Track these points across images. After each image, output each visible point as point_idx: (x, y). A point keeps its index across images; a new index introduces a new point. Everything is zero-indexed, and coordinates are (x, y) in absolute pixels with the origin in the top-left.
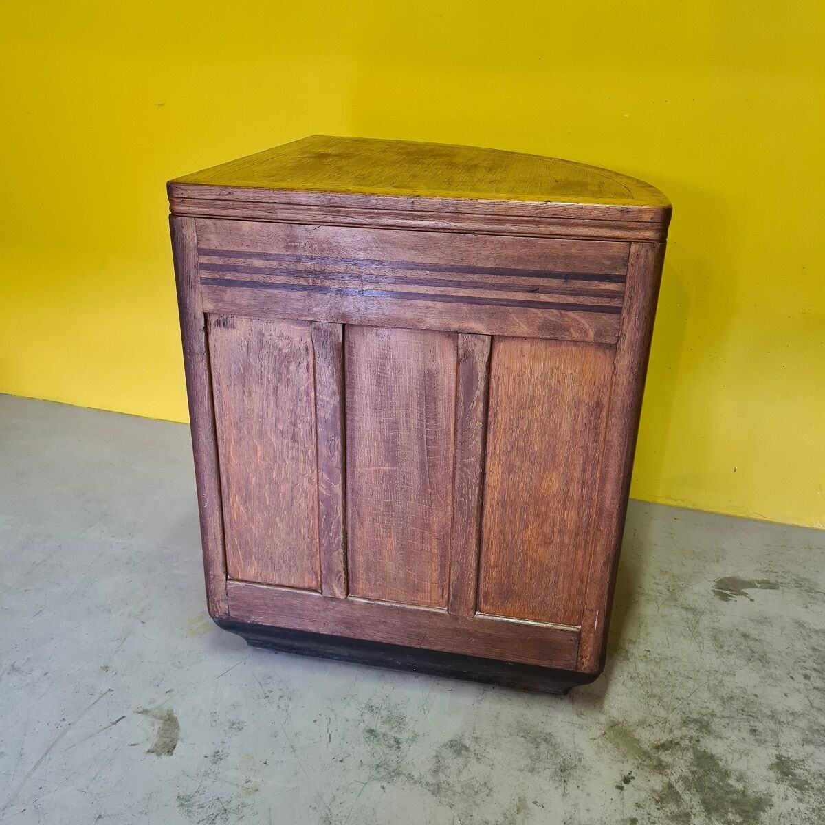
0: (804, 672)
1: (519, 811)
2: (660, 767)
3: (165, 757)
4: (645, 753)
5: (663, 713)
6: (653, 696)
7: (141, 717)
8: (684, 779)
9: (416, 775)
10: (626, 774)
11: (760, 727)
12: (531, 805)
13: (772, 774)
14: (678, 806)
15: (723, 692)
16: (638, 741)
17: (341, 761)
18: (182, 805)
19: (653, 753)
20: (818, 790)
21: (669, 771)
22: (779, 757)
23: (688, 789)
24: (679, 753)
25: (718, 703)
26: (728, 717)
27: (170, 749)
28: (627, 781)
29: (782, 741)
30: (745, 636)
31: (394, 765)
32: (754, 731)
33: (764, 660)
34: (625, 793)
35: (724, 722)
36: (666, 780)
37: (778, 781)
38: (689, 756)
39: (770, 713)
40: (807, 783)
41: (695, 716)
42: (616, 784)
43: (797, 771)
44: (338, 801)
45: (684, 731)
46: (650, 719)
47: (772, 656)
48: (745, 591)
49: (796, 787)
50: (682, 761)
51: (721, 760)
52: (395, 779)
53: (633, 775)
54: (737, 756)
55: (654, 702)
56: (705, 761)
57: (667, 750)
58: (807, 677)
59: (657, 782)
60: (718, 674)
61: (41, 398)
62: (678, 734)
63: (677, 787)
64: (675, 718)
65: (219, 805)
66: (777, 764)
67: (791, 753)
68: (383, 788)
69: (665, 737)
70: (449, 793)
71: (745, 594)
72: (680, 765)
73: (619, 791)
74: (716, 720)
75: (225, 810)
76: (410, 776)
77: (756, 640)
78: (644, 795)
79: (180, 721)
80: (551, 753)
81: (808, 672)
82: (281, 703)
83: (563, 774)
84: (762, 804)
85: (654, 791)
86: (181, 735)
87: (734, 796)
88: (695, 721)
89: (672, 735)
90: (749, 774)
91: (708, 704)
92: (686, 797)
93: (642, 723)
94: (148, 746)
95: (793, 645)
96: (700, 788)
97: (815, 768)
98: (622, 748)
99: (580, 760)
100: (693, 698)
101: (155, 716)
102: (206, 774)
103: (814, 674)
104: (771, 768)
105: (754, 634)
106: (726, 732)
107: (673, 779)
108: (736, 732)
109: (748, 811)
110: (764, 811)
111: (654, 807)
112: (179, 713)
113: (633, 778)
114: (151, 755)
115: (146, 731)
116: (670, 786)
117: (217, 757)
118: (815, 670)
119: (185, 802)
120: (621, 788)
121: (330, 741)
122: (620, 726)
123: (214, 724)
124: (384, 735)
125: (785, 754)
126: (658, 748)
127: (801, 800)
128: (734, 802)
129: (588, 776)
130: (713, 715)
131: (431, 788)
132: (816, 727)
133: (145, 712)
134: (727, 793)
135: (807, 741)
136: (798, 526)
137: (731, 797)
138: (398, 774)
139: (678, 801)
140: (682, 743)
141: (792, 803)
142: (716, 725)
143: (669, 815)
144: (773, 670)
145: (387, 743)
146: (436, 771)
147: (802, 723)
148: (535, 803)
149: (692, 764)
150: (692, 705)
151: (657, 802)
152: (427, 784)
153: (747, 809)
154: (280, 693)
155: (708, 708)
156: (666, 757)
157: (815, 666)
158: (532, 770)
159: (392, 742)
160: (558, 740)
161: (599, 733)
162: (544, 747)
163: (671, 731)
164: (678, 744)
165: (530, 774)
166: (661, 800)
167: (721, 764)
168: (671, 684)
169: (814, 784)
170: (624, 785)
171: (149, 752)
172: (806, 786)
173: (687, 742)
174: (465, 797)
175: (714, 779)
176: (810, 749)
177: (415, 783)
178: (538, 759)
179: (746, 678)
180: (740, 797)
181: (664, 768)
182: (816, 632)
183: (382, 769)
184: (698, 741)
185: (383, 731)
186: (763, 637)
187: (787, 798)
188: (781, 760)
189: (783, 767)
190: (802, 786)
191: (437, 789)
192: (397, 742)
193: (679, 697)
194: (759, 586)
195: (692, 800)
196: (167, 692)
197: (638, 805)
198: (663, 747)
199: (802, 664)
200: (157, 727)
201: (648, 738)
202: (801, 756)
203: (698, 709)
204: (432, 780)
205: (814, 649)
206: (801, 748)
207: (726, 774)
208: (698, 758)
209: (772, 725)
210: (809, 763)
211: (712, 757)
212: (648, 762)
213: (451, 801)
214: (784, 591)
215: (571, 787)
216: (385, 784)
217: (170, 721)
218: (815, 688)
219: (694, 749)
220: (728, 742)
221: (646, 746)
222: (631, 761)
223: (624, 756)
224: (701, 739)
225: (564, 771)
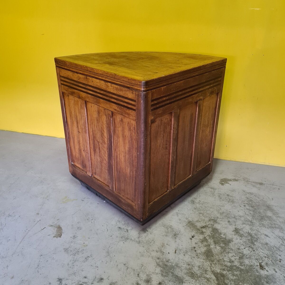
0: (244, 205)
1: (162, 246)
2: (202, 233)
3: (59, 238)
4: (198, 229)
5: (204, 218)
6: (201, 213)
7: (51, 227)
8: (209, 236)
9: (133, 239)
10: (193, 235)
11: (231, 220)
12: (166, 245)
13: (233, 233)
14: (207, 243)
15: (221, 211)
16: (196, 226)
17: (111, 236)
18: (65, 251)
19: (201, 229)
20: (246, 236)
21: (205, 234)
22: (236, 228)
23: (210, 238)
24: (208, 229)
25: (219, 214)
26: (222, 218)
27: (60, 236)
28: (193, 237)
29: (237, 224)
30: (228, 195)
31: (127, 237)
32: (229, 222)
33: (233, 202)
34: (192, 240)
35: (221, 219)
36: (204, 236)
37: (235, 235)
38: (211, 229)
39: (234, 216)
40: (243, 235)
41: (213, 218)
42: (190, 238)
43: (240, 232)
44: (111, 247)
45: (209, 223)
46: (200, 220)
47: (235, 201)
48: (228, 182)
49: (240, 236)
50: (209, 231)
51: (219, 230)
52: (127, 240)
53: (195, 235)
54: (224, 229)
55: (201, 215)
56: (215, 230)
57: (204, 228)
58: (245, 206)
59: (201, 237)
60: (220, 206)
61: (6, 130)
62: (208, 223)
63: (207, 238)
64: (207, 219)
65: (76, 250)
66: (235, 230)
67: (239, 227)
68: (124, 243)
69: (204, 225)
70: (143, 243)
71: (228, 183)
72: (208, 232)
73: (191, 240)
74: (218, 219)
75: (78, 251)
76: (131, 239)
77: (231, 196)
78: (197, 240)
79: (63, 228)
80: (172, 231)
81: (245, 205)
82: (92, 221)
83: (175, 236)
84: (230, 241)
85: (200, 239)
86: (63, 231)
87: (223, 239)
88: (213, 220)
89: (206, 224)
90: (227, 233)
91: (216, 215)
92: (209, 240)
93: (198, 221)
94: (53, 235)
95: (241, 197)
96: (213, 238)
97: (245, 231)
98: (192, 228)
99: (180, 232)
100: (212, 213)
101: (54, 227)
102: (72, 242)
103: (247, 205)
104: (233, 231)
105: (231, 195)
106: (221, 222)
107: (206, 236)
108: (224, 222)
109: (226, 243)
110: (231, 243)
111: (200, 243)
112: (62, 225)
113: (195, 236)
114: (54, 238)
115: (53, 231)
116: (205, 238)
117: (74, 237)
118: (247, 204)
119: (66, 250)
120: (191, 239)
121: (107, 231)
122: (191, 222)
123: (73, 228)
124: (123, 229)
125: (237, 227)
126: (202, 228)
127: (241, 240)
128: (222, 241)
129: (182, 236)
130: (218, 218)
131: (138, 242)
132: (246, 220)
133: (52, 226)
134: (221, 239)
135: (243, 224)
136: (245, 162)
137: (222, 239)
138: (128, 239)
139: (207, 242)
140: (209, 226)
141: (238, 240)
142: (218, 220)
143: (204, 245)
144: (235, 204)
145: (124, 231)
146: (139, 237)
147: (243, 219)
148: (167, 244)
149: (211, 231)
150: (212, 215)
151: (201, 242)
152: (136, 241)
153: (226, 242)
154: (92, 218)
155: (216, 216)
156: (204, 230)
157: (247, 203)
158: (166, 236)
159: (126, 230)
160: (174, 227)
161: (185, 224)
162: (169, 229)
163: (206, 223)
164: (207, 226)
165: (166, 237)
166: (202, 242)
167: (219, 231)
168: (206, 210)
169: (245, 235)
170: (192, 238)
171: (54, 237)
172: (243, 236)
173: (210, 226)
174: (147, 244)
175: (217, 235)
176: (244, 225)
177: (133, 241)
178: (168, 233)
179: (228, 207)
180: (224, 239)
181: (204, 233)
182: (248, 193)
183: (123, 238)
184: (213, 225)
185: (123, 227)
186: (233, 195)
187: (237, 239)
188: (236, 229)
189: (237, 231)
190: (241, 236)
191: (139, 242)
192: (127, 230)
193: (208, 213)
194: (233, 180)
195: (211, 241)
196: (57, 220)
197: (196, 243)
198: (203, 227)
199: (244, 202)
200: (55, 230)
201: (199, 225)
202: (242, 228)
203: (214, 216)
204: (137, 240)
205: (247, 198)
206: (241, 226)
207: (221, 234)
208: (213, 230)
209: (234, 219)
210: (244, 229)
211: (217, 229)
212: (199, 232)
213: (143, 245)
214: (240, 182)
215: (177, 240)
216: (124, 242)
217: (59, 228)
218: (247, 209)
220: (222, 225)
221: (198, 227)
222: (194, 232)
223: (192, 230)
224: (214, 225)
225: (175, 235)
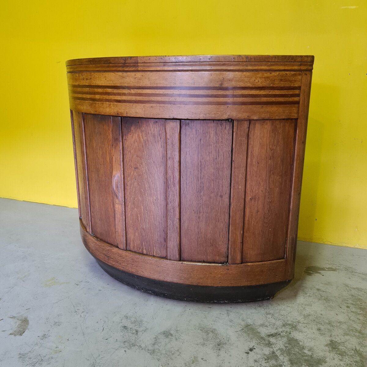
0: (347, 305)
1: (193, 362)
2: (269, 344)
3: (18, 337)
4: (262, 338)
5: (273, 321)
6: (270, 314)
7: (11, 319)
8: (281, 350)
9: (143, 346)
10: (251, 347)
11: (322, 328)
12: (199, 359)
13: (327, 348)
14: (277, 362)
15: (305, 313)
16: (259, 333)
17: (107, 339)
18: (21, 357)
19: (267, 338)
20: (350, 356)
21: (273, 346)
22: (331, 341)
23: (282, 354)
24: (280, 338)
25: (302, 317)
26: (307, 323)
27: (21, 333)
28: (251, 350)
29: (333, 334)
30: (318, 290)
31: (133, 342)
32: (319, 330)
33: (327, 300)
34: (249, 355)
35: (304, 325)
36: (271, 350)
37: (330, 352)
38: (285, 339)
39: (328, 322)
41: (290, 322)
42: (246, 351)
43: (340, 347)
44: (101, 357)
45: (284, 329)
46: (267, 323)
47: (331, 298)
48: (320, 271)
49: (339, 354)
50: (281, 342)
51: (301, 342)
52: (132, 347)
53: (255, 347)
54: (310, 340)
55: (270, 316)
56: (292, 342)
57: (274, 337)
58: (348, 307)
59: (267, 351)
60: (303, 305)
62: (280, 330)
63: (277, 353)
64: (279, 323)
65: (39, 358)
66: (330, 344)
67: (338, 339)
68: (125, 351)
69: (273, 331)
70: (159, 354)
71: (320, 273)
72: (279, 344)
73: (247, 354)
74: (300, 324)
75: (42, 360)
76: (140, 346)
77: (324, 291)
78: (259, 356)
79: (30, 322)
80: (214, 337)
81: (349, 305)
82: (82, 315)
83: (219, 347)
84: (320, 361)
85: (265, 355)
86: (29, 327)
87: (307, 358)
88: (289, 325)
89: (277, 330)
90: (315, 348)
91: (297, 318)
92: (281, 358)
93: (262, 325)
94: (11, 332)
95: (342, 294)
96: (289, 353)
97: (349, 346)
98: (251, 336)
99: (228, 341)
100: (289, 315)
101: (18, 319)
102: (37, 344)
103: (352, 306)
104: (327, 345)
105: (323, 289)
106: (304, 330)
107: (275, 349)
108: (310, 330)
109: (313, 365)
110: (321, 365)
111: (264, 361)
112: (31, 317)
113: (254, 349)
114: (11, 335)
116: (273, 352)
117: (44, 336)
118: (352, 304)
119: (22, 356)
120: (248, 353)
121: (103, 331)
122: (251, 326)
123: (46, 323)
124: (131, 328)
125: (334, 340)
126: (269, 336)
127: (341, 360)
128: (306, 360)
129: (232, 347)
130: (299, 322)
131: (150, 352)
132: (351, 328)
133: (13, 317)
134: (303, 356)
135: (346, 334)
136: (348, 247)
137: (305, 358)
138: (134, 345)
139: (276, 359)
140: (282, 334)
141: (336, 361)
142: (300, 326)
143: (271, 365)
144: (331, 304)
145: (131, 332)
146: (154, 344)
147: (344, 326)
148: (202, 359)
149: (286, 343)
150: (289, 318)
151: (266, 359)
152: (148, 350)
153: (312, 363)
154: (83, 310)
155: (296, 319)
156: (272, 340)
157: (352, 302)
158: (203, 345)
159: (134, 332)
160: (219, 332)
161: (240, 329)
162: (211, 335)
163: (277, 329)
164: (279, 334)
165: (202, 346)
166: (267, 359)
167: (301, 343)
168: (279, 309)
169: (348, 353)
170: (249, 352)
171: (10, 334)
172: (344, 354)
173: (284, 334)
174: (167, 356)
175: (297, 350)
176: (347, 337)
177: (142, 349)
178: (207, 340)
179: (317, 307)
180: (310, 358)
181: (271, 344)
182: (354, 289)
183: (127, 343)
184: (290, 333)
185: (131, 327)
186: (327, 290)
187: (334, 359)
188: (332, 342)
189: (333, 346)
190: (342, 354)
191: (153, 352)
192: (137, 331)
193: (282, 314)
194: (327, 270)
195: (284, 360)
196: (27, 309)
197: (256, 361)
198: (272, 335)
199: (346, 301)
200: (17, 324)
201: (264, 331)
202: (343, 340)
203: (292, 320)
204: (150, 348)
205: (352, 296)
206: (343, 337)
207: (303, 348)
208: (289, 340)
209: (329, 327)
210: (346, 344)
211: (296, 340)
212: (263, 342)
213: (159, 358)
214: (339, 272)
215: (222, 353)
216: (126, 349)
217: (25, 321)
218: (352, 312)
219: (288, 337)
220: (306, 334)
221: (263, 335)
222: (254, 341)
223: (251, 339)
224: (292, 332)
225: (220, 345)
